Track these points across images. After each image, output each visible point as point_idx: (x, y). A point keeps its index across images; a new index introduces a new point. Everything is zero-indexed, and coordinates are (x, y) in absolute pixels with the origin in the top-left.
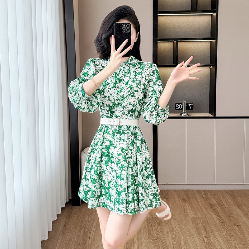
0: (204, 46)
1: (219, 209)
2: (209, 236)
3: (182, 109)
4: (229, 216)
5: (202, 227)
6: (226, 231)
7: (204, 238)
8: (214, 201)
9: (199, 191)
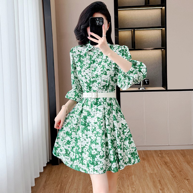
0: (156, 33)
1: (172, 166)
2: (164, 189)
3: (140, 84)
4: (180, 171)
5: (158, 181)
6: (178, 184)
7: (159, 190)
8: (168, 159)
9: (156, 151)
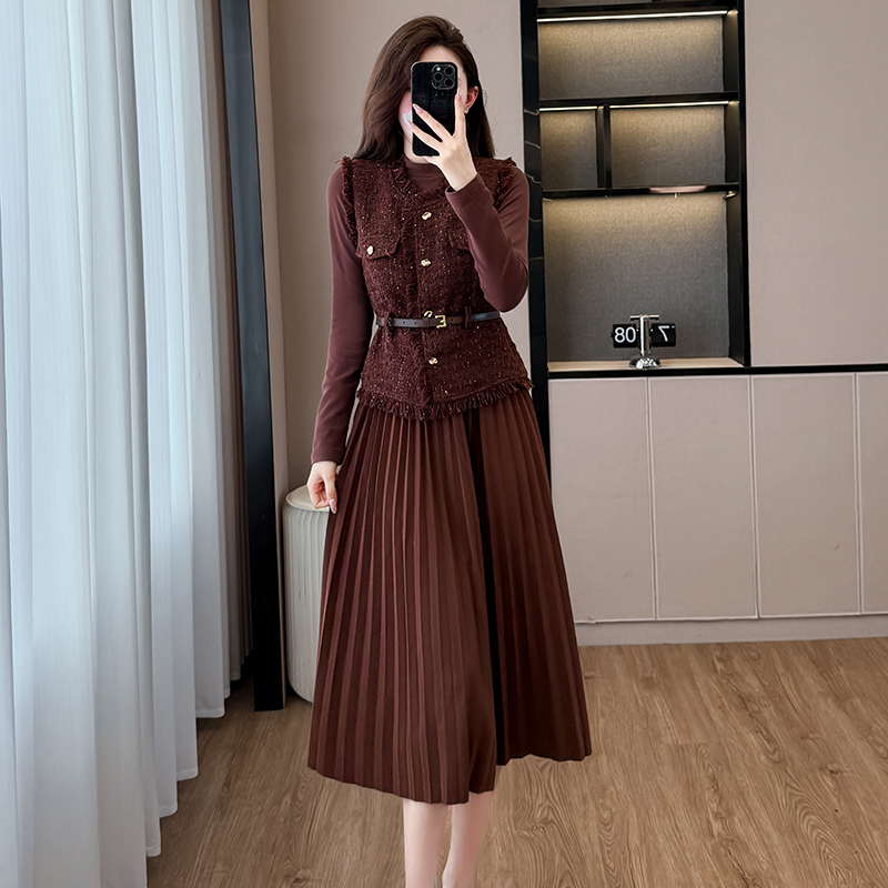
0: (702, 122)
1: (768, 713)
2: (730, 813)
3: (637, 344)
4: (803, 738)
5: (706, 780)
6: (790, 794)
7: (712, 821)
8: (753, 685)
9: (701, 649)
